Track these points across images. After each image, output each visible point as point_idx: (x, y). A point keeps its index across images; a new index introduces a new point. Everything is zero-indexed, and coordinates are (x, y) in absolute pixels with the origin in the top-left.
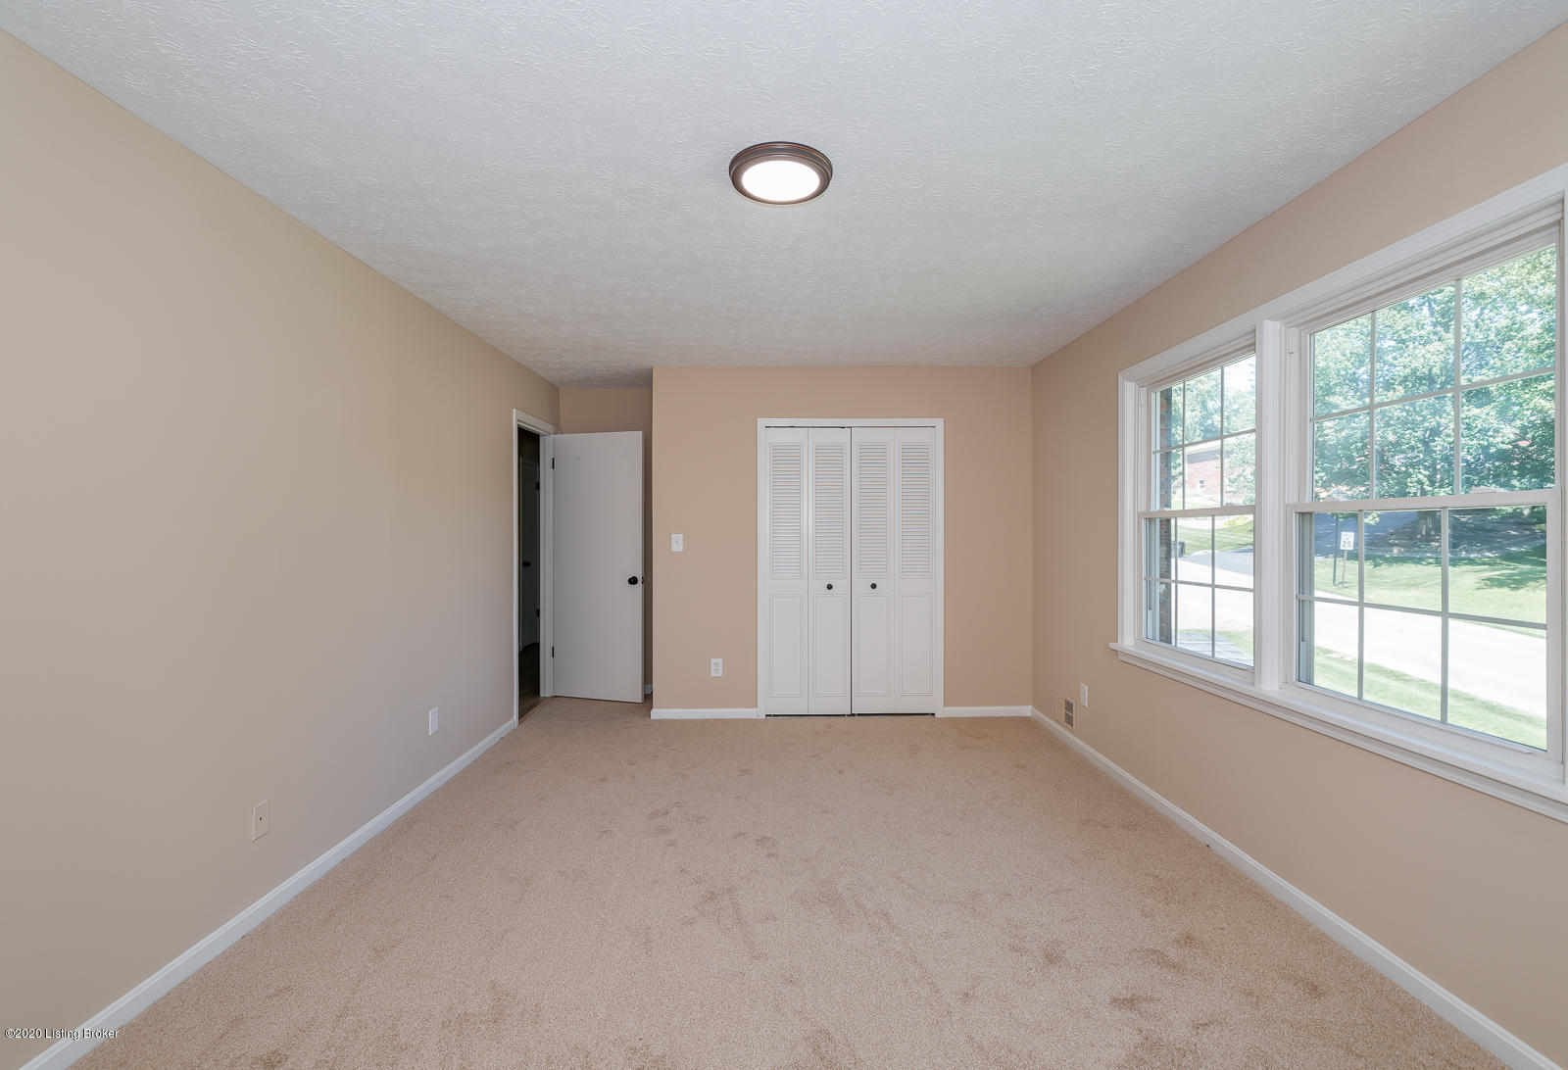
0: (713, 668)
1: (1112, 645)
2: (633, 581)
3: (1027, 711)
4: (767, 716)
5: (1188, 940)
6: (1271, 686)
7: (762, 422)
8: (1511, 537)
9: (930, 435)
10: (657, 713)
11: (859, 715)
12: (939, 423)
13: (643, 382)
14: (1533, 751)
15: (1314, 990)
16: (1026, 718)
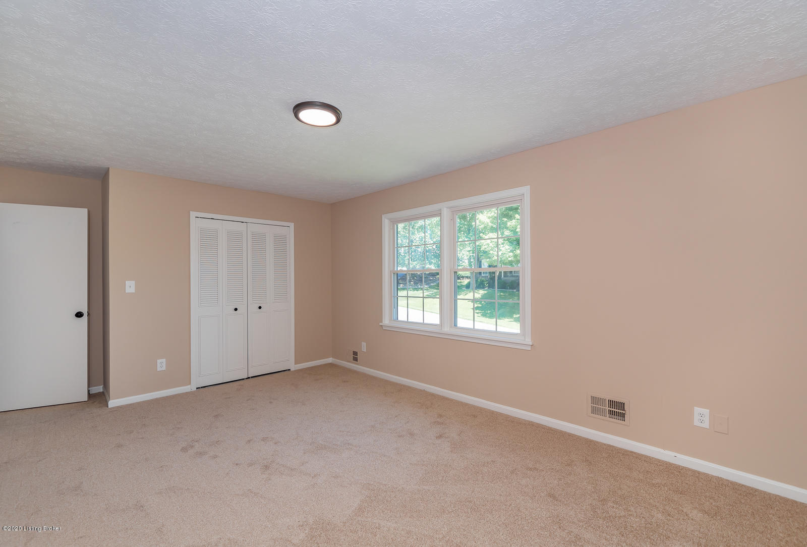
0: (159, 365)
1: (381, 324)
2: (79, 315)
3: (330, 360)
4: (197, 388)
5: (440, 416)
6: (447, 329)
7: (193, 214)
8: (431, 280)
9: (288, 230)
10: (112, 403)
11: (252, 377)
12: (292, 225)
13: (102, 177)
14: (517, 334)
15: (475, 416)
16: (330, 363)
